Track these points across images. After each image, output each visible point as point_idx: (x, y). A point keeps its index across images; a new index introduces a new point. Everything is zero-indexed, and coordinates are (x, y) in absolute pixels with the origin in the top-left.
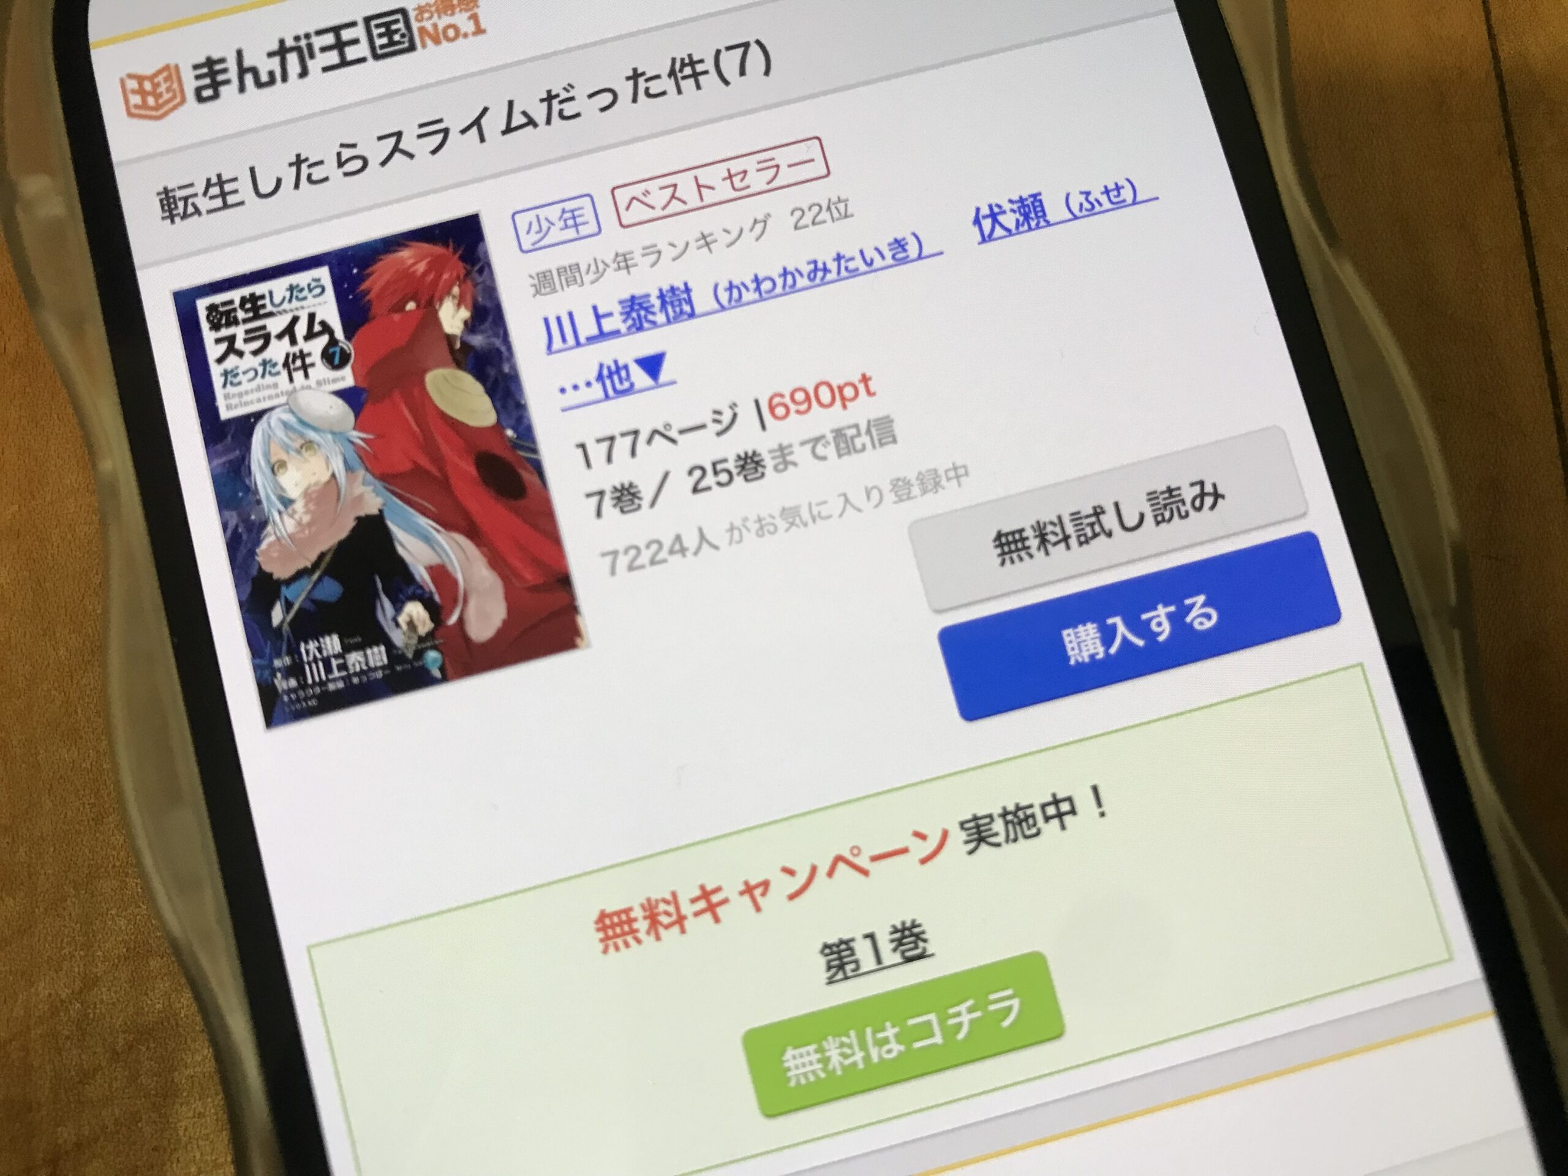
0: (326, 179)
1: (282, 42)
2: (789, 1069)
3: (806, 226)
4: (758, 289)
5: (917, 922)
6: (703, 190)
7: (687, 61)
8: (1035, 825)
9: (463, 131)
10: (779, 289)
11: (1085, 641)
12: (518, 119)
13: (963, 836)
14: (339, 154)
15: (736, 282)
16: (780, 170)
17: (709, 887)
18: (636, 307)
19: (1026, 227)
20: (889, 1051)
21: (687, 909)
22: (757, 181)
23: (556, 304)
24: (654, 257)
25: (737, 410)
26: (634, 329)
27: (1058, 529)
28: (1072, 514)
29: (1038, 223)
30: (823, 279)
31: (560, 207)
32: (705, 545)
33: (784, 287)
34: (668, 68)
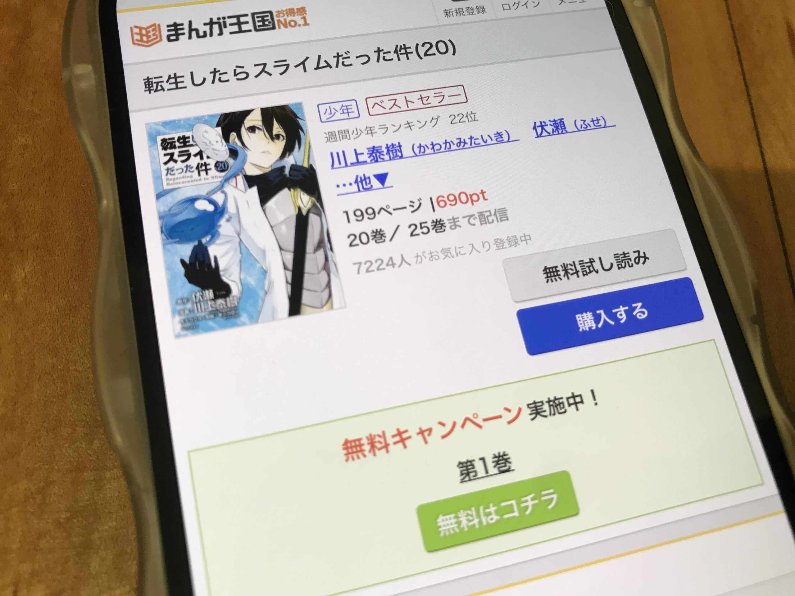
0: (228, 81)
1: (211, 19)
2: (440, 527)
3: (457, 123)
4: (433, 148)
5: (506, 453)
6: (408, 102)
7: (403, 47)
8: (564, 407)
9: (296, 66)
10: (443, 149)
11: (587, 320)
12: (322, 64)
13: (529, 411)
14: (235, 70)
15: (423, 144)
16: (445, 97)
17: (402, 430)
18: (375, 151)
19: (557, 133)
20: (492, 519)
21: (390, 440)
22: (435, 101)
23: (337, 147)
24: (384, 130)
25: (421, 201)
26: (373, 161)
27: (573, 268)
28: (580, 261)
29: (562, 131)
30: (464, 146)
31: (341, 104)
32: (404, 263)
33: (445, 148)
34: (394, 49)
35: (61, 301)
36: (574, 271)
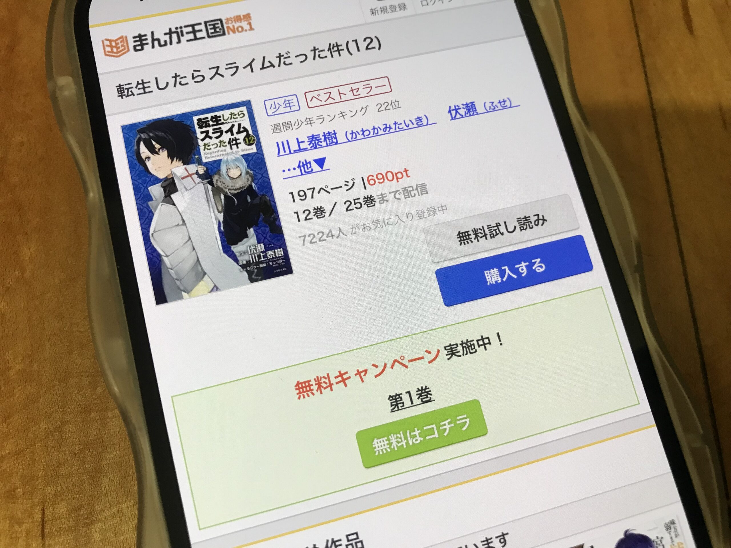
0: (187, 84)
1: (170, 29)
2: (375, 448)
3: (383, 111)
4: (363, 134)
5: (427, 387)
6: (341, 95)
7: (335, 45)
8: (474, 348)
9: (244, 68)
11: (493, 275)
12: (267, 64)
13: (446, 352)
14: (193, 74)
15: (354, 131)
16: (372, 89)
17: (343, 372)
18: (314, 139)
19: (469, 115)
20: (416, 440)
21: (333, 381)
22: (363, 92)
23: (282, 137)
24: (321, 120)
25: (354, 181)
26: (313, 148)
27: (482, 232)
28: (488, 226)
29: (473, 113)
30: (389, 131)
31: (283, 99)
32: (341, 234)
33: (374, 134)
34: (328, 48)
35: (62, 274)
36: (483, 234)
